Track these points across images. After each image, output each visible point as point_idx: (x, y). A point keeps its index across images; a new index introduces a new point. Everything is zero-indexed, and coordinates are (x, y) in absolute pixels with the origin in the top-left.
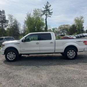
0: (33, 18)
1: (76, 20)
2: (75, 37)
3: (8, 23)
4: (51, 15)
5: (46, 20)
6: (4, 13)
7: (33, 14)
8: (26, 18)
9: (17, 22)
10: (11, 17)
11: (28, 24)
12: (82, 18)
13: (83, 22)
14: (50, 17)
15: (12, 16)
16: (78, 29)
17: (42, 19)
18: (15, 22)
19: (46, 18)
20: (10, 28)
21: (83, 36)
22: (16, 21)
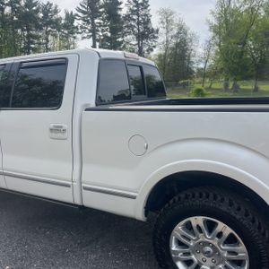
3: (156, 38)
6: (146, 8)
8: (213, 13)
9: (186, 33)
10: (167, 16)
18: (179, 33)
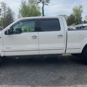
0: (28, 6)
1: (74, 10)
2: (74, 28)
3: (1, 12)
4: (48, 3)
5: (43, 8)
7: (28, 1)
8: (20, 6)
9: (11, 11)
11: (23, 13)
12: (81, 7)
13: (82, 12)
14: (47, 5)
15: (5, 4)
16: (77, 19)
17: (38, 7)
19: (43, 6)
20: (4, 17)
21: (83, 26)
22: (9, 10)
